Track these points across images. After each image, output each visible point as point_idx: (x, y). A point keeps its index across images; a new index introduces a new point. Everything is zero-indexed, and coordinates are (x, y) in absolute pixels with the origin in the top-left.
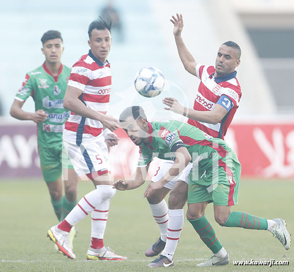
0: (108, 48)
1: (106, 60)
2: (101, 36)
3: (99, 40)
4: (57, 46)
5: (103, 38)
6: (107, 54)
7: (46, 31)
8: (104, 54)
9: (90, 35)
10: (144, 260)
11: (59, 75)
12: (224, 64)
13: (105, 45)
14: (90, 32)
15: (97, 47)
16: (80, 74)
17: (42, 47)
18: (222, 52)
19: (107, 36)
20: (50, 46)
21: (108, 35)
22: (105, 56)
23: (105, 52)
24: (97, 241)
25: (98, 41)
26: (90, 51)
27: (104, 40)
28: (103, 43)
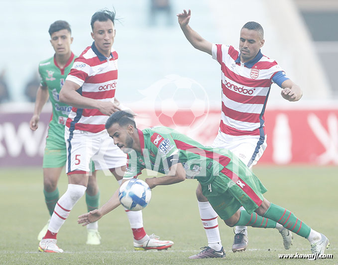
0: (112, 40)
1: (109, 53)
2: (104, 28)
3: (102, 32)
4: (64, 37)
5: (105, 30)
6: (111, 47)
7: (53, 22)
8: (107, 47)
9: (93, 28)
10: (195, 251)
11: (65, 68)
12: (248, 49)
13: (107, 38)
14: (92, 24)
15: (100, 40)
16: (79, 69)
17: (50, 39)
18: (245, 37)
19: (110, 28)
20: (56, 38)
21: (111, 26)
22: (109, 48)
23: (107, 44)
24: (136, 231)
25: (101, 34)
26: (94, 43)
27: (106, 32)
28: (105, 36)
